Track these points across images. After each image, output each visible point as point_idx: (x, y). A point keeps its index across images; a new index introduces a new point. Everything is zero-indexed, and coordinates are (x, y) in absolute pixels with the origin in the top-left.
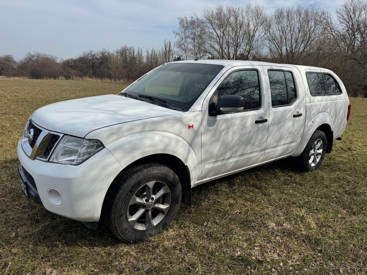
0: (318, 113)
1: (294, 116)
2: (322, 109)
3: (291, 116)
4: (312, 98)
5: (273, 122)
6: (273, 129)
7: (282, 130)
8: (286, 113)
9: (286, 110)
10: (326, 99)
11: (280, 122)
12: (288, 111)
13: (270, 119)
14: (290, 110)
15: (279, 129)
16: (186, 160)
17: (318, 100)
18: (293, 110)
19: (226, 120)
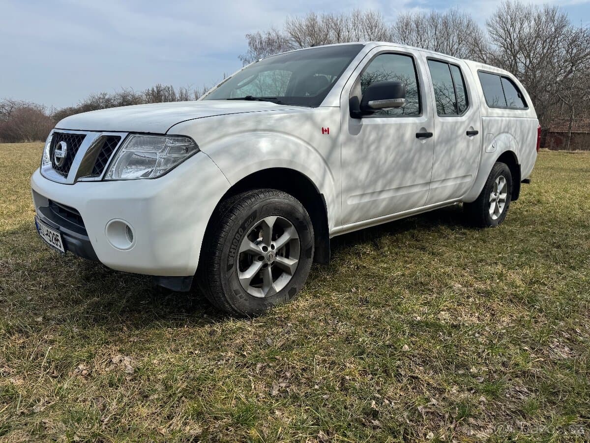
0: (499, 134)
1: (468, 133)
2: (504, 129)
3: (463, 132)
4: (490, 110)
5: (440, 140)
6: (441, 150)
7: (452, 154)
8: (456, 128)
9: (456, 123)
10: (509, 114)
11: (449, 139)
12: (459, 124)
13: (436, 133)
14: (462, 123)
15: (448, 152)
16: (322, 185)
17: (498, 113)
18: (466, 123)
19: (376, 127)
